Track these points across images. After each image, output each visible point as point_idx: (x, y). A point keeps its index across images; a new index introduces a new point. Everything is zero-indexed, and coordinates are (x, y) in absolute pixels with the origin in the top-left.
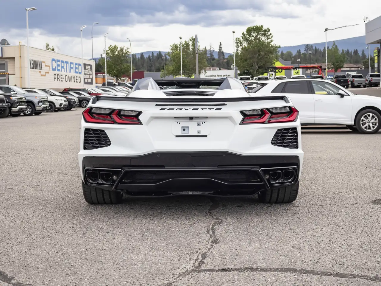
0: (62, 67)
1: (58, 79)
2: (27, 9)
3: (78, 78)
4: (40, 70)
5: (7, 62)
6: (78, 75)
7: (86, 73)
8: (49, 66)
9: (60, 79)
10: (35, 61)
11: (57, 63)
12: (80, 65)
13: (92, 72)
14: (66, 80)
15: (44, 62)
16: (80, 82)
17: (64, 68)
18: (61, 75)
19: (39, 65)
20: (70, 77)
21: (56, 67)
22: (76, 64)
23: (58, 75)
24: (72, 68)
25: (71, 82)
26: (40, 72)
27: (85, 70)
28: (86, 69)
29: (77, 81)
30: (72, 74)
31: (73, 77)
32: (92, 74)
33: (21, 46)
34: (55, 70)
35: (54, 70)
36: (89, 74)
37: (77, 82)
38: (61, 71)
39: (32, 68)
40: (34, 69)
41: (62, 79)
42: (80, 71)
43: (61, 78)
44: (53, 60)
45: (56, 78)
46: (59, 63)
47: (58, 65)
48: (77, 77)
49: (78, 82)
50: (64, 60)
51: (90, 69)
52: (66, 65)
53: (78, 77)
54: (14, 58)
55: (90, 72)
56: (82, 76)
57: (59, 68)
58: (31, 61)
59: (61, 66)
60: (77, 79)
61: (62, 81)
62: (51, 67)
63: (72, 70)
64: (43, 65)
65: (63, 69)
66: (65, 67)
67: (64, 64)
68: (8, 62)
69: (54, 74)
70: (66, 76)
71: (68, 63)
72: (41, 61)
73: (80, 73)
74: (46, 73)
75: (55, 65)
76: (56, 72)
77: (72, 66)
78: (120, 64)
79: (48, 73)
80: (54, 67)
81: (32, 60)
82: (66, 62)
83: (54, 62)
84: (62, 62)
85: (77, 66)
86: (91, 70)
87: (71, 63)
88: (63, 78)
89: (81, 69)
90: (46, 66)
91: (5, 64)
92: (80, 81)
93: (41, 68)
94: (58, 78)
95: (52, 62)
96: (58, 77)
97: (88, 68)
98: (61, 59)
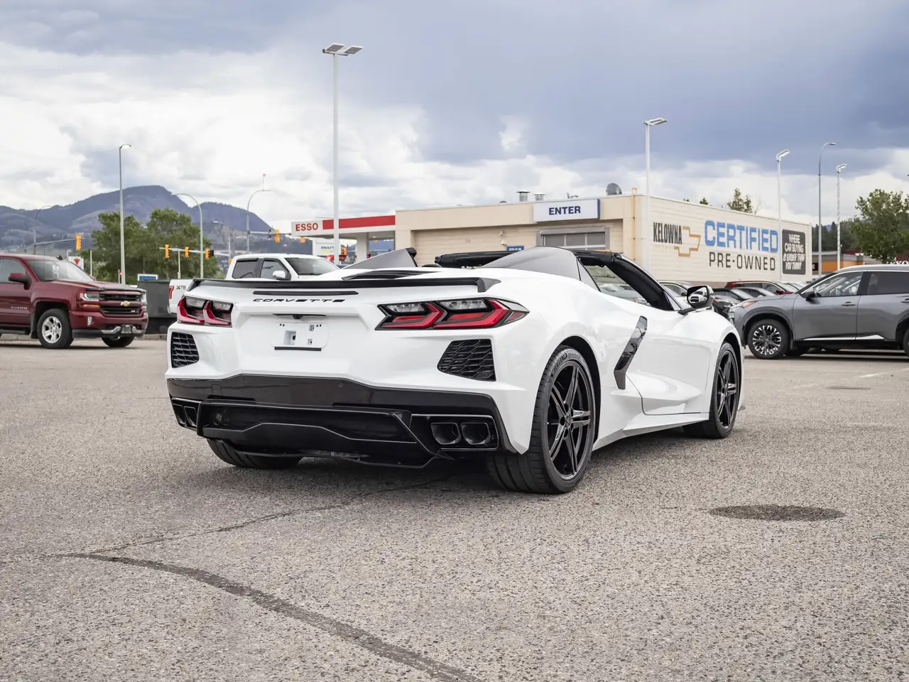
0: (731, 238)
1: (720, 263)
2: (648, 122)
3: (768, 261)
4: (677, 245)
5: (609, 228)
6: (769, 255)
7: (789, 249)
8: (699, 236)
9: (724, 262)
10: (666, 225)
11: (718, 230)
12: (774, 233)
13: (804, 248)
14: (740, 265)
15: (688, 228)
16: (771, 269)
17: (735, 241)
18: (728, 255)
19: (676, 234)
20: (749, 258)
21: (714, 238)
22: (765, 232)
23: (719, 254)
24: (753, 240)
25: (751, 268)
26: (677, 248)
27: (786, 244)
28: (788, 242)
29: (766, 266)
30: (755, 251)
31: (756, 258)
32: (804, 253)
33: (636, 198)
34: (713, 245)
35: (710, 243)
36: (797, 253)
37: (765, 269)
38: (728, 246)
39: (659, 241)
40: (662, 241)
41: (729, 263)
42: (774, 246)
43: (727, 261)
44: (709, 223)
45: (714, 261)
46: (721, 230)
47: (721, 235)
48: (765, 258)
49: (769, 269)
50: (736, 224)
51: (799, 242)
52: (741, 233)
53: (769, 259)
54: (621, 221)
55: (800, 248)
56: (778, 256)
57: (722, 240)
58: (656, 226)
59: (728, 235)
60: (766, 263)
61: (728, 266)
62: (703, 239)
63: (755, 245)
64: (685, 234)
65: (731, 243)
66: (737, 238)
67: (735, 232)
68: (611, 230)
69: (711, 253)
70: (740, 257)
71: (744, 230)
72: (680, 227)
73: (774, 250)
74: (691, 249)
75: (712, 234)
76: (716, 249)
77: (755, 235)
78: (892, 231)
79: (696, 250)
80: (710, 238)
81: (659, 224)
82: (741, 228)
83: (710, 228)
84: (731, 227)
85: (766, 236)
86: (800, 244)
87: (753, 230)
88: (731, 261)
89: (777, 241)
90: (691, 236)
91: (604, 233)
92: (772, 267)
93: (680, 241)
94: (719, 261)
95: (706, 228)
96: (719, 259)
97: (794, 239)
98: (727, 222)
